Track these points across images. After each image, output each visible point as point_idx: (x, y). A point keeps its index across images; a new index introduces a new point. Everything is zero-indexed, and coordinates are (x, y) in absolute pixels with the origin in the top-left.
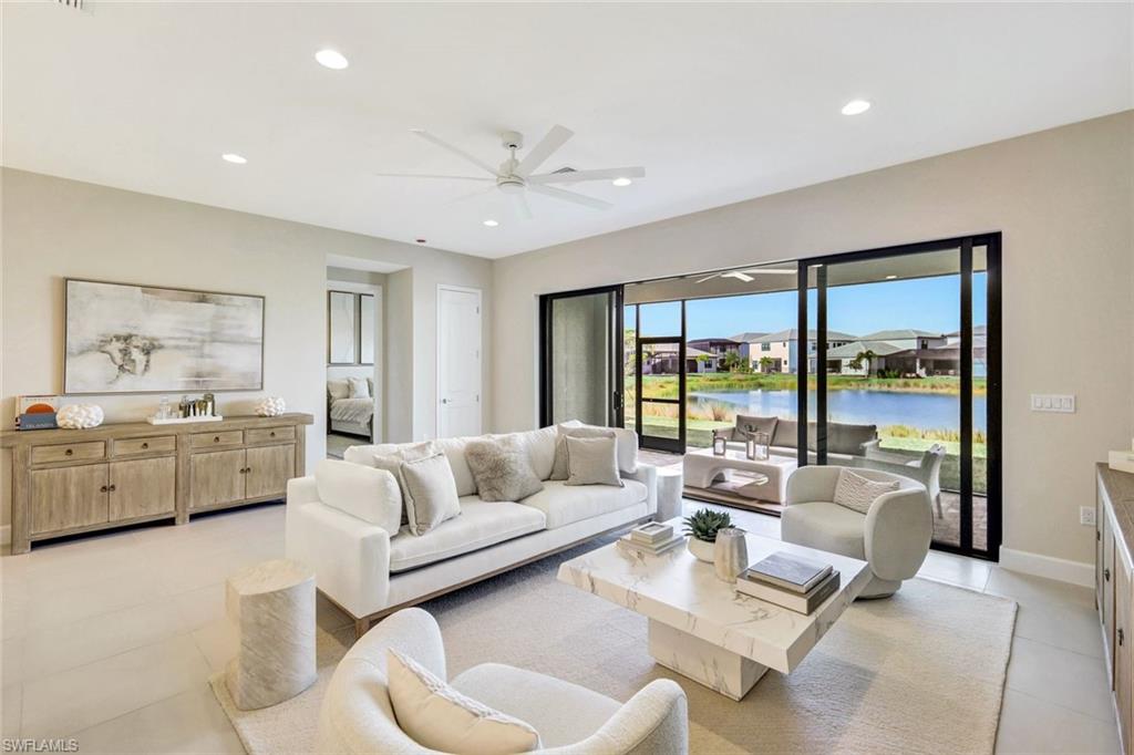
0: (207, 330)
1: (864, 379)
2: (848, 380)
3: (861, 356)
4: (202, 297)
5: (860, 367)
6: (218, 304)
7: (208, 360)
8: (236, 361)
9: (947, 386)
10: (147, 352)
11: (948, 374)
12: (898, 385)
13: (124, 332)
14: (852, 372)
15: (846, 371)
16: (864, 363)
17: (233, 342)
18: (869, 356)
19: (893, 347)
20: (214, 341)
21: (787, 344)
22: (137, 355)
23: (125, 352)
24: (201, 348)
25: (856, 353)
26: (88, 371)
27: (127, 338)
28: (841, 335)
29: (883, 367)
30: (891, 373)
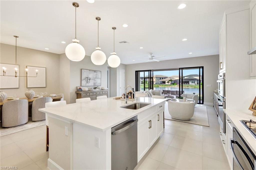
0: (95, 76)
1: (170, 85)
2: (167, 85)
3: (169, 81)
4: (95, 71)
5: (169, 83)
6: (96, 72)
7: (95, 81)
8: (98, 81)
9: (185, 86)
10: (89, 80)
11: (185, 84)
12: (176, 86)
13: (87, 77)
14: (168, 84)
15: (166, 83)
16: (170, 82)
17: (98, 78)
18: (171, 80)
19: (175, 79)
20: (96, 78)
21: (155, 78)
22: (88, 80)
23: (87, 80)
24: (95, 79)
25: (168, 80)
26: (84, 83)
27: (87, 78)
28: (165, 76)
29: (173, 83)
30: (175, 84)
